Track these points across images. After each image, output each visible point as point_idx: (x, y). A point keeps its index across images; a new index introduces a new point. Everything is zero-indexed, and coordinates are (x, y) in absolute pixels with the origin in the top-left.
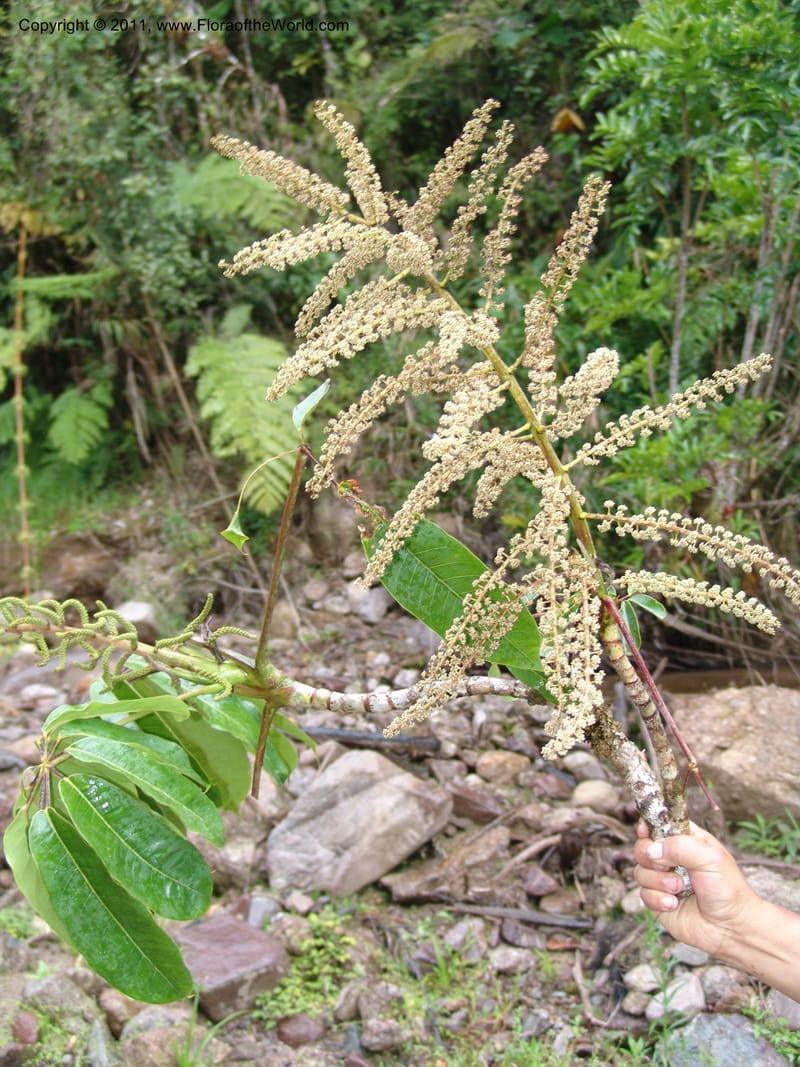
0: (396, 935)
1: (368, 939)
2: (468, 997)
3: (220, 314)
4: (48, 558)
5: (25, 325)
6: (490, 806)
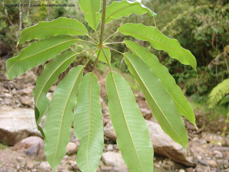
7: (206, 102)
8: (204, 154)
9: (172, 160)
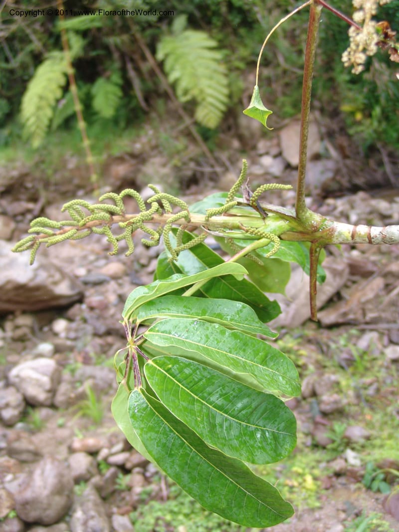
0: (328, 347)
1: (313, 351)
2: (377, 377)
3: (170, 23)
4: (105, 170)
5: (70, 48)
6: (370, 267)
7: (19, 137)
8: (85, 257)
9: (24, 312)
